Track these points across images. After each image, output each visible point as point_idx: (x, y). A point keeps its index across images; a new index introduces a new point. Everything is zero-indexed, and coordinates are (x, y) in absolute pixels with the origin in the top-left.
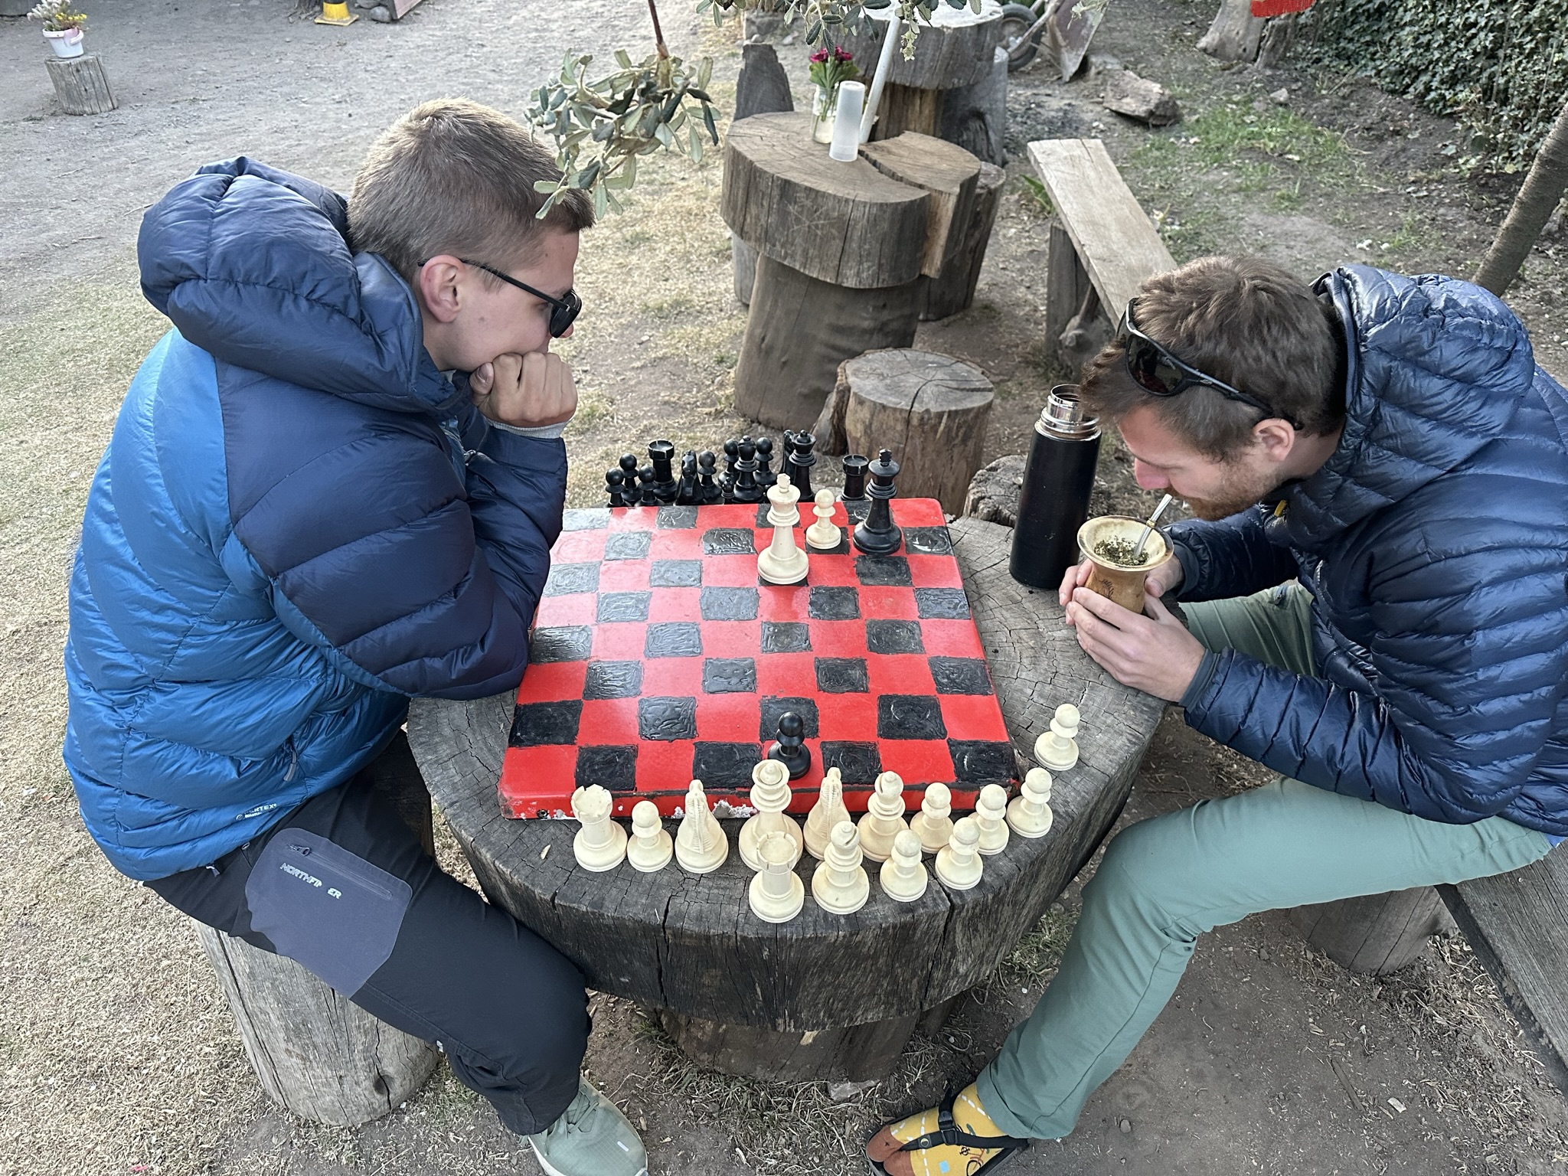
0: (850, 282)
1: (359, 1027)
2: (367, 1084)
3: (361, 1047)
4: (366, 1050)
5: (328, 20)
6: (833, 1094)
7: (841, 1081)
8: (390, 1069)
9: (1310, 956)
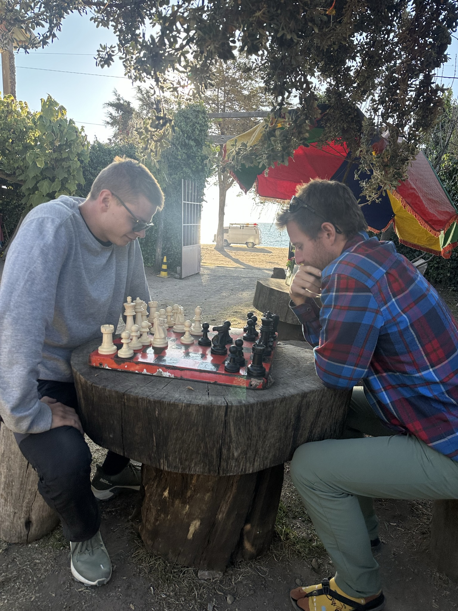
0: (290, 322)
1: (30, 490)
2: (23, 520)
3: (27, 501)
4: (28, 503)
5: (160, 276)
6: (199, 575)
7: (204, 570)
8: (34, 517)
9: (438, 575)
